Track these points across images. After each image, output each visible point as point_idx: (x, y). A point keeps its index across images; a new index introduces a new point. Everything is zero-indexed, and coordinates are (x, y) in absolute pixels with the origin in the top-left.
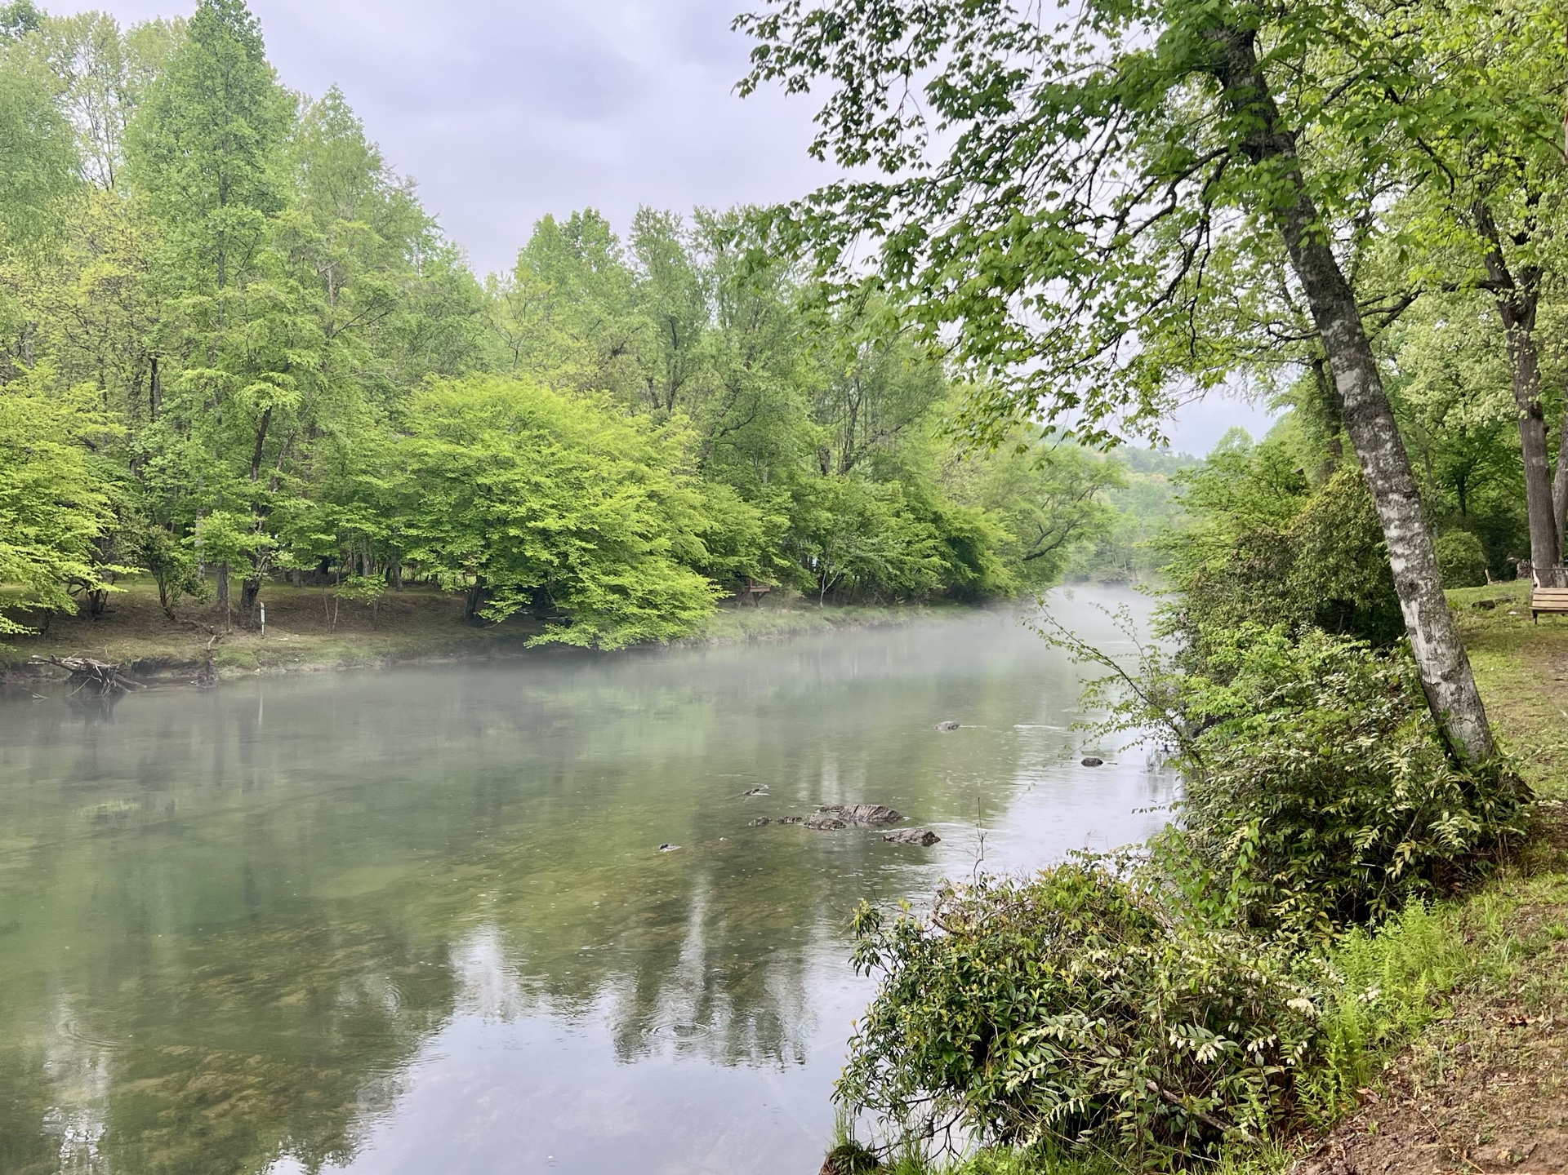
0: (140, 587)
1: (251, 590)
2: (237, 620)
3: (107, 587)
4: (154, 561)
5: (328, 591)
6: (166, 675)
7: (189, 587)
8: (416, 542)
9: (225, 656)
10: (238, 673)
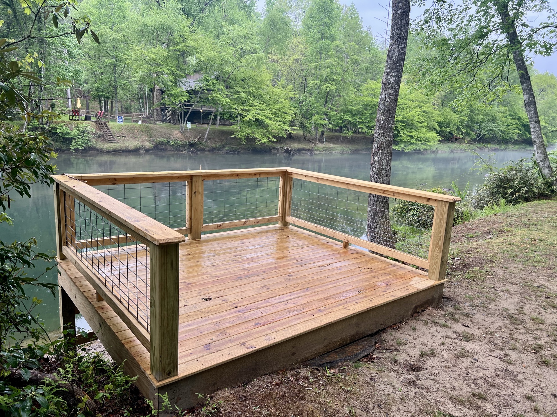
0: (299, 132)
1: (323, 134)
2: (319, 140)
3: (292, 132)
4: (302, 126)
5: (340, 134)
6: (303, 152)
7: (309, 132)
8: (361, 123)
9: (316, 148)
10: (319, 152)
